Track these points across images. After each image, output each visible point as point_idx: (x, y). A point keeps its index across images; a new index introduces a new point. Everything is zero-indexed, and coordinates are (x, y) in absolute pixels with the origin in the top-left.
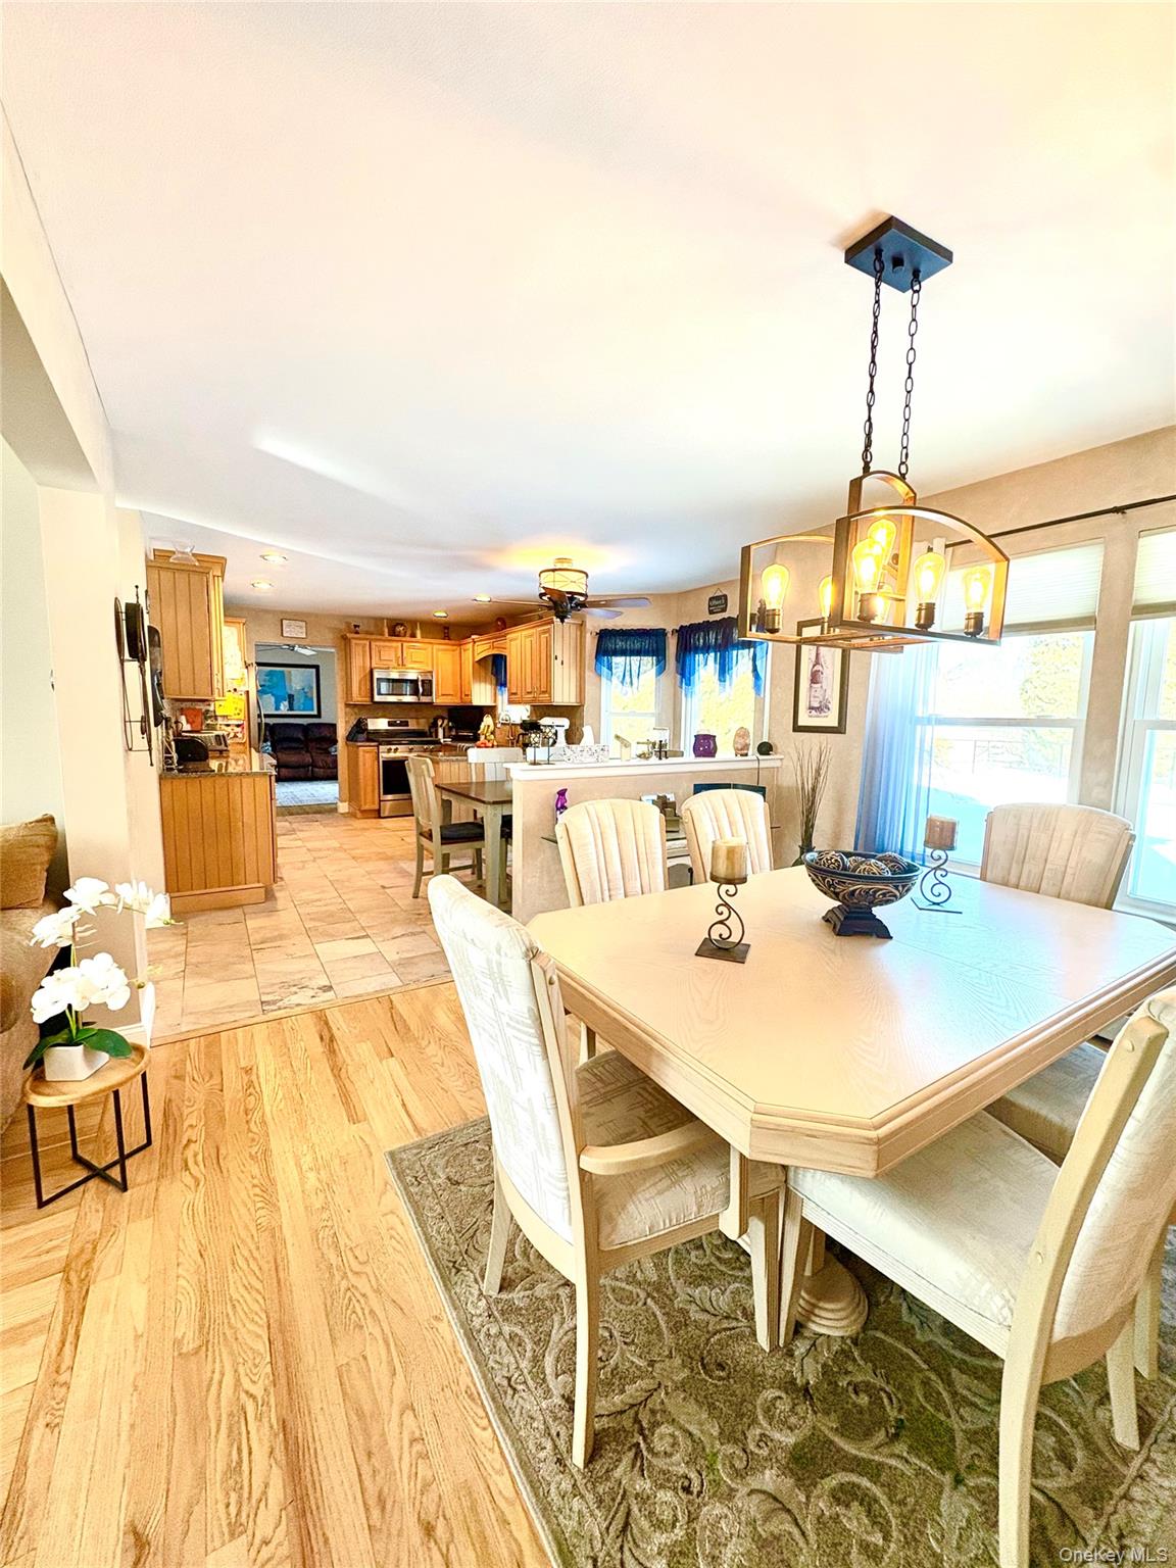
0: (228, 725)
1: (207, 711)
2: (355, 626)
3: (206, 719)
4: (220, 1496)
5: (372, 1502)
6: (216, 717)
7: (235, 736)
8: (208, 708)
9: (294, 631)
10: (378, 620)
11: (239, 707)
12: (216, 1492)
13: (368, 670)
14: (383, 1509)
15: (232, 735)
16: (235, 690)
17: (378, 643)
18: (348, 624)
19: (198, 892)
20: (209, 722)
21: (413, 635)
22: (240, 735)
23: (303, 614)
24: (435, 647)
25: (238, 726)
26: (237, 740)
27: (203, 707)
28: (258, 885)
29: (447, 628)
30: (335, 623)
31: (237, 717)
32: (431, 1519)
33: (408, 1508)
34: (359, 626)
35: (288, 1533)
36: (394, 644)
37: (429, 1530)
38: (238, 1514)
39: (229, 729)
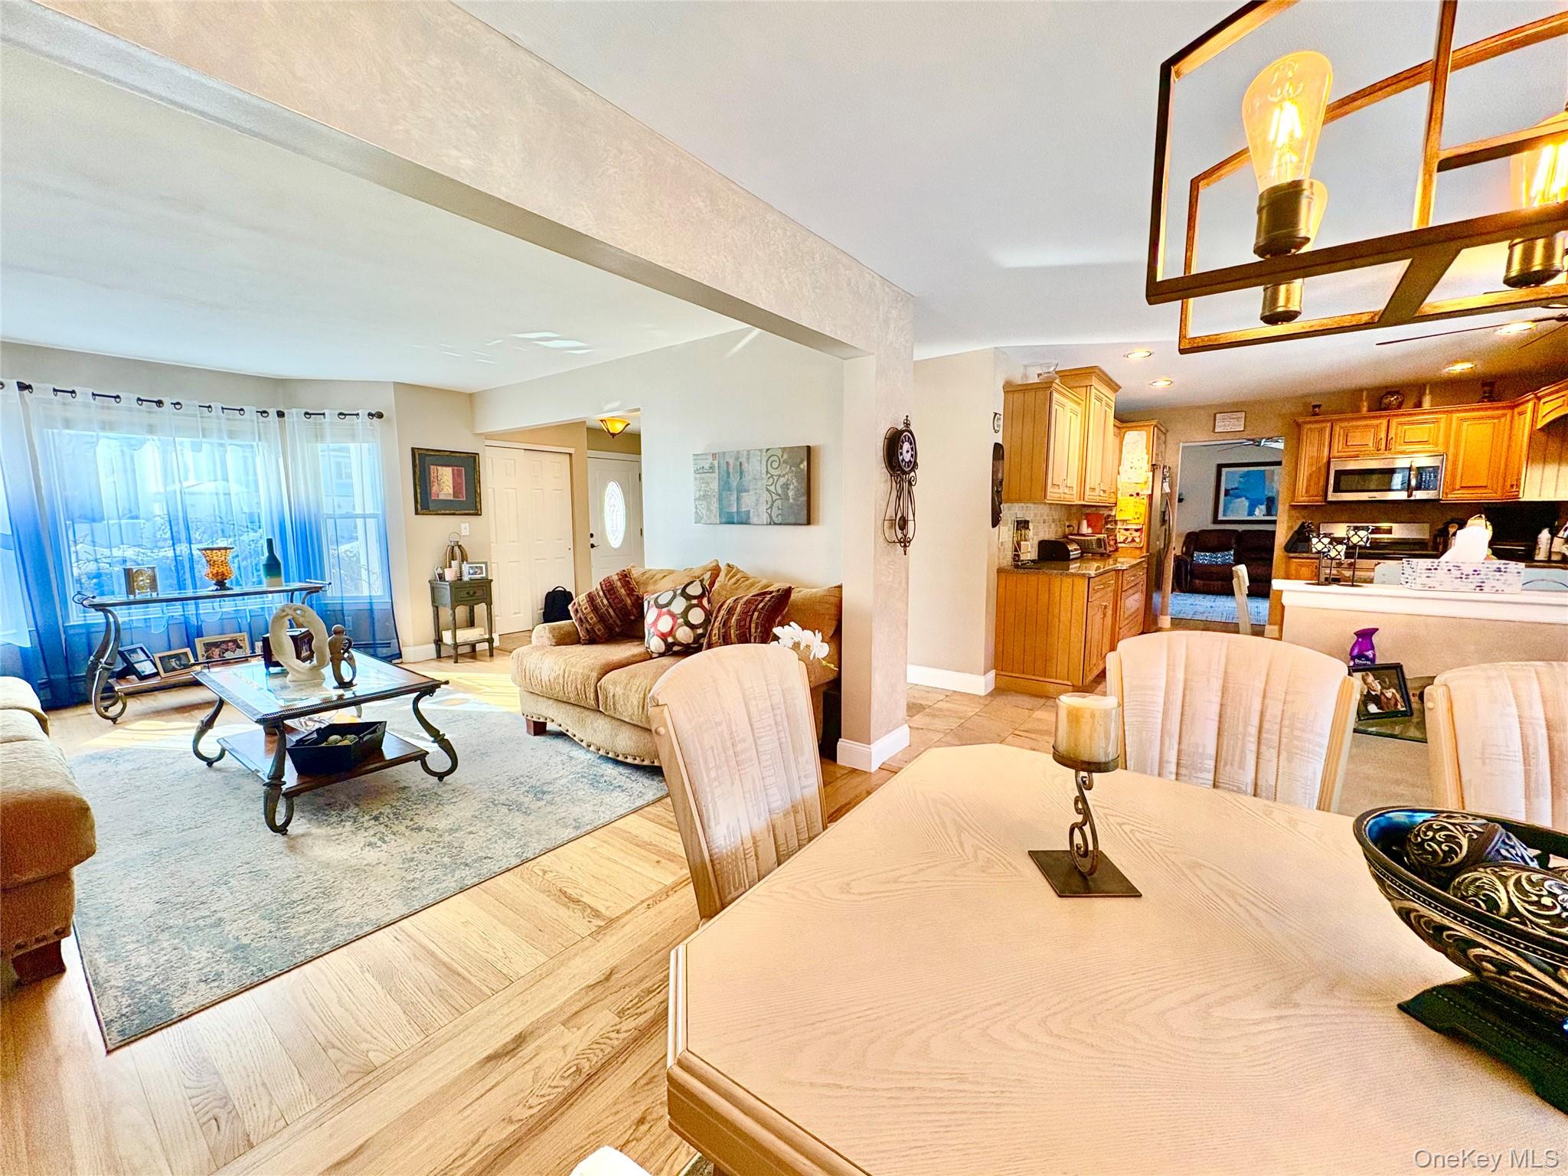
0: (1127, 530)
1: (1109, 516)
2: (1315, 407)
3: (1106, 523)
4: (634, 995)
5: (649, 1075)
6: (1116, 522)
7: (1133, 541)
8: (1109, 513)
9: (1231, 424)
10: (1356, 393)
11: (1139, 511)
12: (636, 992)
13: (1325, 460)
14: (647, 1084)
15: (1129, 540)
16: (1138, 494)
17: (1344, 424)
18: (1305, 404)
19: (1028, 677)
20: (1109, 526)
21: (1419, 405)
22: (1137, 540)
23: (1243, 403)
24: (1455, 416)
25: (1137, 530)
26: (1133, 545)
27: (1106, 513)
28: (1066, 682)
29: (1492, 384)
30: (1288, 409)
31: (1137, 521)
32: (649, 1118)
33: (650, 1100)
34: (1319, 406)
35: (624, 1039)
36: (1375, 422)
37: (641, 1121)
38: (629, 1009)
39: (1127, 533)
